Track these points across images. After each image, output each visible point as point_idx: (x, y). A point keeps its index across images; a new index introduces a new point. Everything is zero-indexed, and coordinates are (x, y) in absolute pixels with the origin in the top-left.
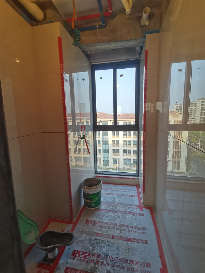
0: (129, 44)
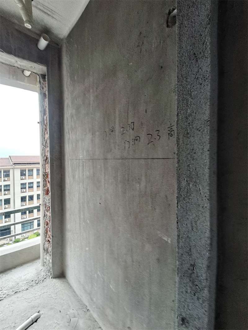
0: (19, 63)
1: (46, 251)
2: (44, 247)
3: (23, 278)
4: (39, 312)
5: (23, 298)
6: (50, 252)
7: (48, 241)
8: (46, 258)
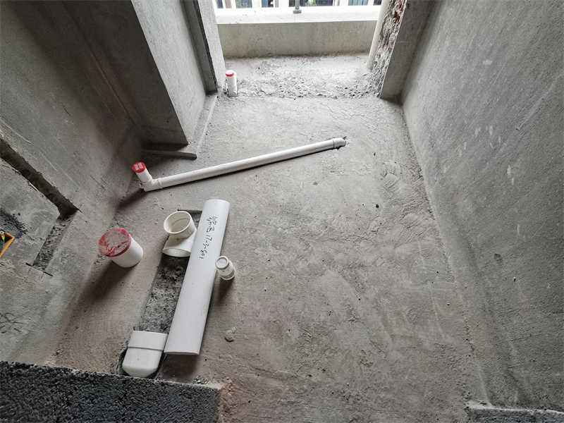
1: (385, 38)
2: (383, 27)
3: (334, 77)
4: (344, 138)
5: (328, 108)
6: (392, 43)
7: (396, 16)
8: (380, 56)
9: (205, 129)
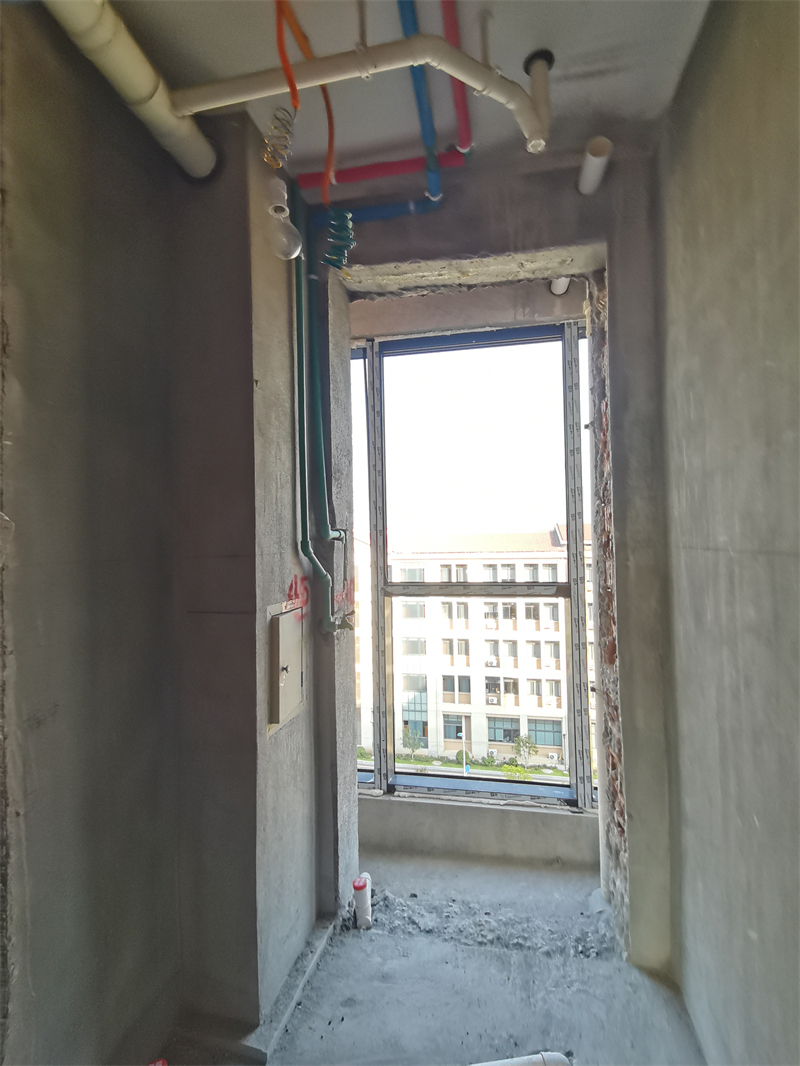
0: (529, 266)
1: (613, 854)
2: (608, 837)
4: (567, 1054)
6: (625, 868)
7: (619, 825)
8: (614, 883)
9: (297, 995)
